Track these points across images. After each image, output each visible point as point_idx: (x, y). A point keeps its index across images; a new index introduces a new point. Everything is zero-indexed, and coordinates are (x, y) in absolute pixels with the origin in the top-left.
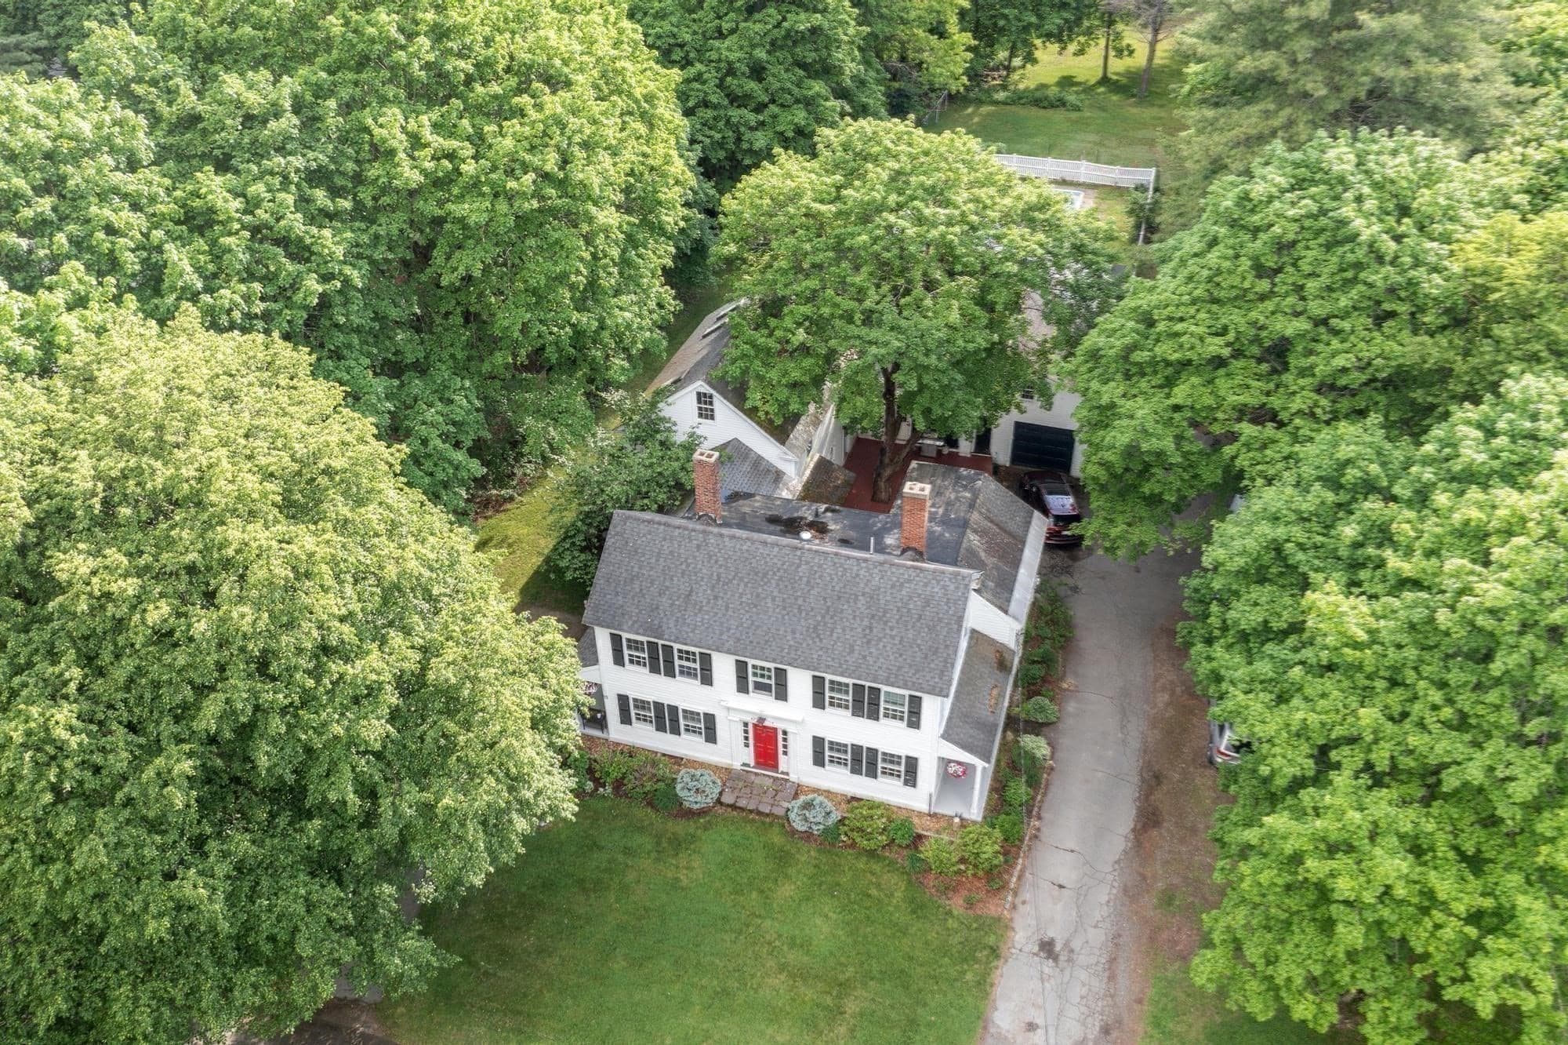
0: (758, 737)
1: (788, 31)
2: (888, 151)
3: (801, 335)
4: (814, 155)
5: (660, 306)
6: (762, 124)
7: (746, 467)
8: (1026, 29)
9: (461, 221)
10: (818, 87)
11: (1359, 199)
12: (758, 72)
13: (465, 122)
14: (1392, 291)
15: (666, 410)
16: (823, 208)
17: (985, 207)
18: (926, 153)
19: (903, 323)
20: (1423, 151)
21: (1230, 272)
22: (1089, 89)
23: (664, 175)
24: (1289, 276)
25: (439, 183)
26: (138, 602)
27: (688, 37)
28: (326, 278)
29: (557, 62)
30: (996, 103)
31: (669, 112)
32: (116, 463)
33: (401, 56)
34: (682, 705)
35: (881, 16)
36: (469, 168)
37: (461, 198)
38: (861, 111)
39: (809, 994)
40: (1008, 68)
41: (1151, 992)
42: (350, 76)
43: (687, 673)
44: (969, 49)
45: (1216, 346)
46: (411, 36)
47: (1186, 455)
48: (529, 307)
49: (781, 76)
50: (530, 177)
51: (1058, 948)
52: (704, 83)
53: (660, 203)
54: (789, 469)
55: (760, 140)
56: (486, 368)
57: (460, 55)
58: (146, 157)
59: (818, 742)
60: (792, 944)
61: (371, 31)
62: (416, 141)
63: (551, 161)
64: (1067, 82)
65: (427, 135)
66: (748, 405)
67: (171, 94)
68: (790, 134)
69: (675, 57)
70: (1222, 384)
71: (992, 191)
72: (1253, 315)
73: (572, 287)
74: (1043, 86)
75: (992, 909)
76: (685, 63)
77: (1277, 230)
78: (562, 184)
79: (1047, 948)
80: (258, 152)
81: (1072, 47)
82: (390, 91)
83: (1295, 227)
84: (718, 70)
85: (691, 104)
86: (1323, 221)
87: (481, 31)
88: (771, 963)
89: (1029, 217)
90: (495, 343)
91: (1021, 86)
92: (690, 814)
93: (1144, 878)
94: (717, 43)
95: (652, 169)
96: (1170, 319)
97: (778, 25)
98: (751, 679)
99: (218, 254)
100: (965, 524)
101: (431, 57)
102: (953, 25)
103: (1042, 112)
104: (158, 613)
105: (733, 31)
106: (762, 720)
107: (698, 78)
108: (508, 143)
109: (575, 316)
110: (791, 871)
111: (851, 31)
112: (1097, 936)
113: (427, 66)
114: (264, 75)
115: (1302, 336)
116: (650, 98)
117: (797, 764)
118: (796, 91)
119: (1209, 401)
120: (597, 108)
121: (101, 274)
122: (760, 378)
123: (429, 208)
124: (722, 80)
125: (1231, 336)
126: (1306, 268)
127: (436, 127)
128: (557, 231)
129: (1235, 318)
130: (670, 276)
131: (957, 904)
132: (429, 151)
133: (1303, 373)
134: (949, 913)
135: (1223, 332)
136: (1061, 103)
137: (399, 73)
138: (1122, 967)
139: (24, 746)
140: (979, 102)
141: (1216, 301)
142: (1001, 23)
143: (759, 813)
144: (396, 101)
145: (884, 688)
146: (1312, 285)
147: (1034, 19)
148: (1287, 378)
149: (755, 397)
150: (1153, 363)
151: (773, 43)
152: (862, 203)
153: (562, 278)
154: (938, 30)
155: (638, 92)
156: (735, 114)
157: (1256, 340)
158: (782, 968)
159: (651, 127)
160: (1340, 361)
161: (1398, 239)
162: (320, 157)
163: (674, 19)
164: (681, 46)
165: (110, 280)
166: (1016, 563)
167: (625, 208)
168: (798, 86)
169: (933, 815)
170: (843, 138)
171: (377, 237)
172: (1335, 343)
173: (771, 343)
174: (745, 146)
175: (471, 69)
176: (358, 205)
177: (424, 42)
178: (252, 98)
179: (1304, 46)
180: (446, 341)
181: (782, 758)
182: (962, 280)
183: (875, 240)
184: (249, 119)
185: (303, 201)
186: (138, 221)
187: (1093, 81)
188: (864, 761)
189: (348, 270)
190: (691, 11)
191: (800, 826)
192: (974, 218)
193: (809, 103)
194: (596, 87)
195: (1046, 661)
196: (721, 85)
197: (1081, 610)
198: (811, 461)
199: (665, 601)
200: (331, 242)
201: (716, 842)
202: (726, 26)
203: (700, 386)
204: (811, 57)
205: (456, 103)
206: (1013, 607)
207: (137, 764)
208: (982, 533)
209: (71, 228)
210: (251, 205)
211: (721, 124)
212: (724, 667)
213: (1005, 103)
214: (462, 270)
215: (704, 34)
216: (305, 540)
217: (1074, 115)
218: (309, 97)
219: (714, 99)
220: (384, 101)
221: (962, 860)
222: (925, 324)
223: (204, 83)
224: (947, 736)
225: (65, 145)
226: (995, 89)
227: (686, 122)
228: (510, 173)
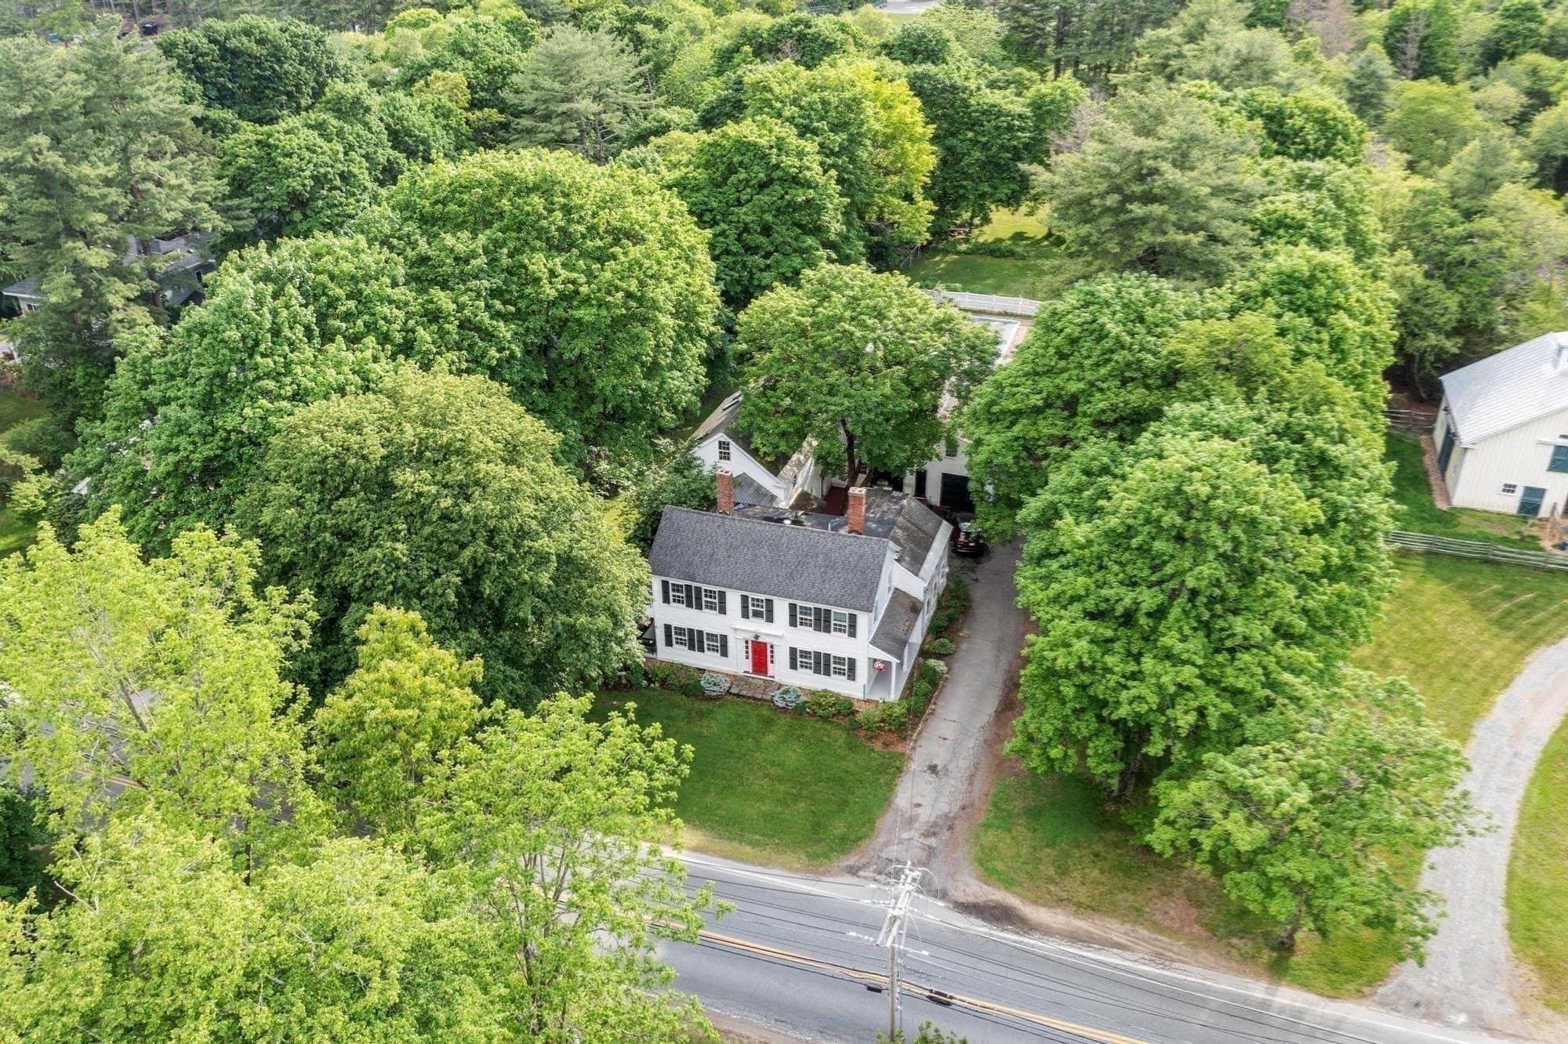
0: (755, 651)
1: (789, 202)
2: (847, 285)
3: (788, 401)
4: (800, 287)
5: (697, 381)
6: (768, 267)
7: (751, 491)
8: (983, 196)
9: (579, 321)
10: (810, 241)
11: (1114, 313)
12: (766, 230)
13: (581, 262)
14: (1128, 365)
15: (697, 452)
16: (803, 320)
17: (909, 320)
18: (872, 286)
19: (853, 392)
20: (1155, 286)
21: (1043, 356)
22: (1036, 243)
23: (700, 296)
24: (1076, 358)
25: (563, 297)
26: (436, 497)
27: (715, 205)
28: (501, 350)
29: (637, 227)
30: (958, 253)
31: (703, 256)
32: (423, 431)
33: (544, 223)
34: (706, 630)
35: (862, 190)
36: (584, 289)
37: (578, 308)
38: (845, 260)
39: (782, 788)
40: (971, 225)
41: (993, 791)
42: (514, 235)
43: (710, 606)
44: (931, 213)
45: (1036, 400)
46: (551, 211)
47: (1022, 468)
48: (617, 377)
49: (783, 232)
50: (620, 294)
51: (939, 768)
52: (727, 237)
53: (698, 314)
54: (780, 494)
55: (766, 278)
56: (587, 414)
57: (579, 223)
58: (401, 280)
59: (793, 651)
60: (773, 764)
61: (528, 208)
62: (553, 274)
63: (633, 286)
64: (1019, 236)
65: (559, 270)
66: (752, 446)
67: (414, 245)
68: (789, 275)
69: (705, 218)
70: (1041, 423)
71: (915, 310)
72: (1057, 381)
73: (643, 364)
74: (999, 240)
75: (899, 748)
76: (714, 223)
77: (1068, 330)
78: (640, 300)
79: (933, 769)
80: (464, 278)
81: (1024, 209)
82: (538, 244)
83: (1079, 329)
84: (737, 228)
85: (717, 252)
86: (1095, 326)
87: (590, 209)
88: (759, 774)
89: (938, 327)
90: (592, 399)
91: (981, 240)
92: (710, 699)
93: (998, 735)
94: (736, 210)
95: (693, 293)
96: (1012, 385)
97: (782, 197)
98: (751, 608)
99: (442, 333)
100: (893, 523)
101: (562, 224)
102: (918, 197)
103: (996, 261)
104: (446, 503)
105: (748, 201)
106: (757, 637)
107: (723, 233)
108: (608, 275)
109: (644, 384)
110: (775, 729)
111: (836, 201)
112: (963, 764)
113: (559, 229)
114: (465, 235)
115: (1083, 391)
116: (692, 248)
117: (779, 670)
118: (794, 244)
119: (1033, 434)
120: (661, 254)
121: (382, 345)
122: (761, 429)
123: (559, 312)
124: (740, 235)
125: (1044, 395)
126: (1084, 353)
127: (564, 265)
128: (636, 328)
129: (1045, 383)
130: (706, 361)
131: (878, 746)
132: (560, 279)
133: (1085, 415)
134: (873, 750)
135: (1040, 392)
136: (1010, 254)
137: (541, 233)
138: (978, 777)
139: (382, 562)
140: (946, 252)
141: (1037, 374)
142: (962, 192)
143: (755, 699)
144: (541, 250)
145: (834, 609)
146: (1087, 363)
147: (988, 189)
148: (1078, 419)
149: (757, 441)
150: (1003, 412)
151: (778, 209)
152: (828, 317)
153: (636, 358)
154: (908, 197)
155: (685, 245)
156: (750, 260)
157: (1059, 397)
158: (766, 776)
159: (692, 267)
160: (1101, 405)
161: (1132, 334)
162: (498, 281)
163: (705, 192)
164: (711, 211)
165: (388, 347)
166: (927, 549)
167: (676, 315)
168: (796, 239)
169: (868, 701)
170: (819, 275)
171: (527, 330)
172: (1098, 395)
173: (768, 406)
174: (756, 283)
175: (584, 231)
176: (519, 310)
177: (558, 214)
178: (460, 248)
179: (1107, 221)
180: (562, 397)
181: (770, 665)
182: (895, 368)
183: (836, 339)
184: (457, 259)
185: (488, 307)
186: (401, 314)
187: (1040, 237)
188: (822, 663)
189: (513, 347)
190: (718, 186)
191: (781, 704)
192: (901, 327)
193: (802, 251)
194: (660, 242)
195: (951, 620)
196: (739, 239)
197: (978, 593)
198: (795, 493)
199: (697, 559)
200: (504, 331)
201: (725, 714)
202: (744, 198)
203: (721, 436)
204: (805, 220)
205: (575, 251)
206: (921, 573)
207: (431, 578)
208: (904, 529)
209: (366, 317)
210: (461, 308)
211: (739, 267)
212: (733, 600)
213: (965, 253)
214: (577, 352)
215: (727, 203)
216: (515, 473)
217: (1020, 263)
218: (491, 247)
219: (734, 249)
220: (533, 249)
221: (883, 721)
222: (866, 393)
223: (432, 238)
224: (874, 642)
225: (360, 273)
226: (958, 242)
227: (713, 264)
228: (609, 293)
